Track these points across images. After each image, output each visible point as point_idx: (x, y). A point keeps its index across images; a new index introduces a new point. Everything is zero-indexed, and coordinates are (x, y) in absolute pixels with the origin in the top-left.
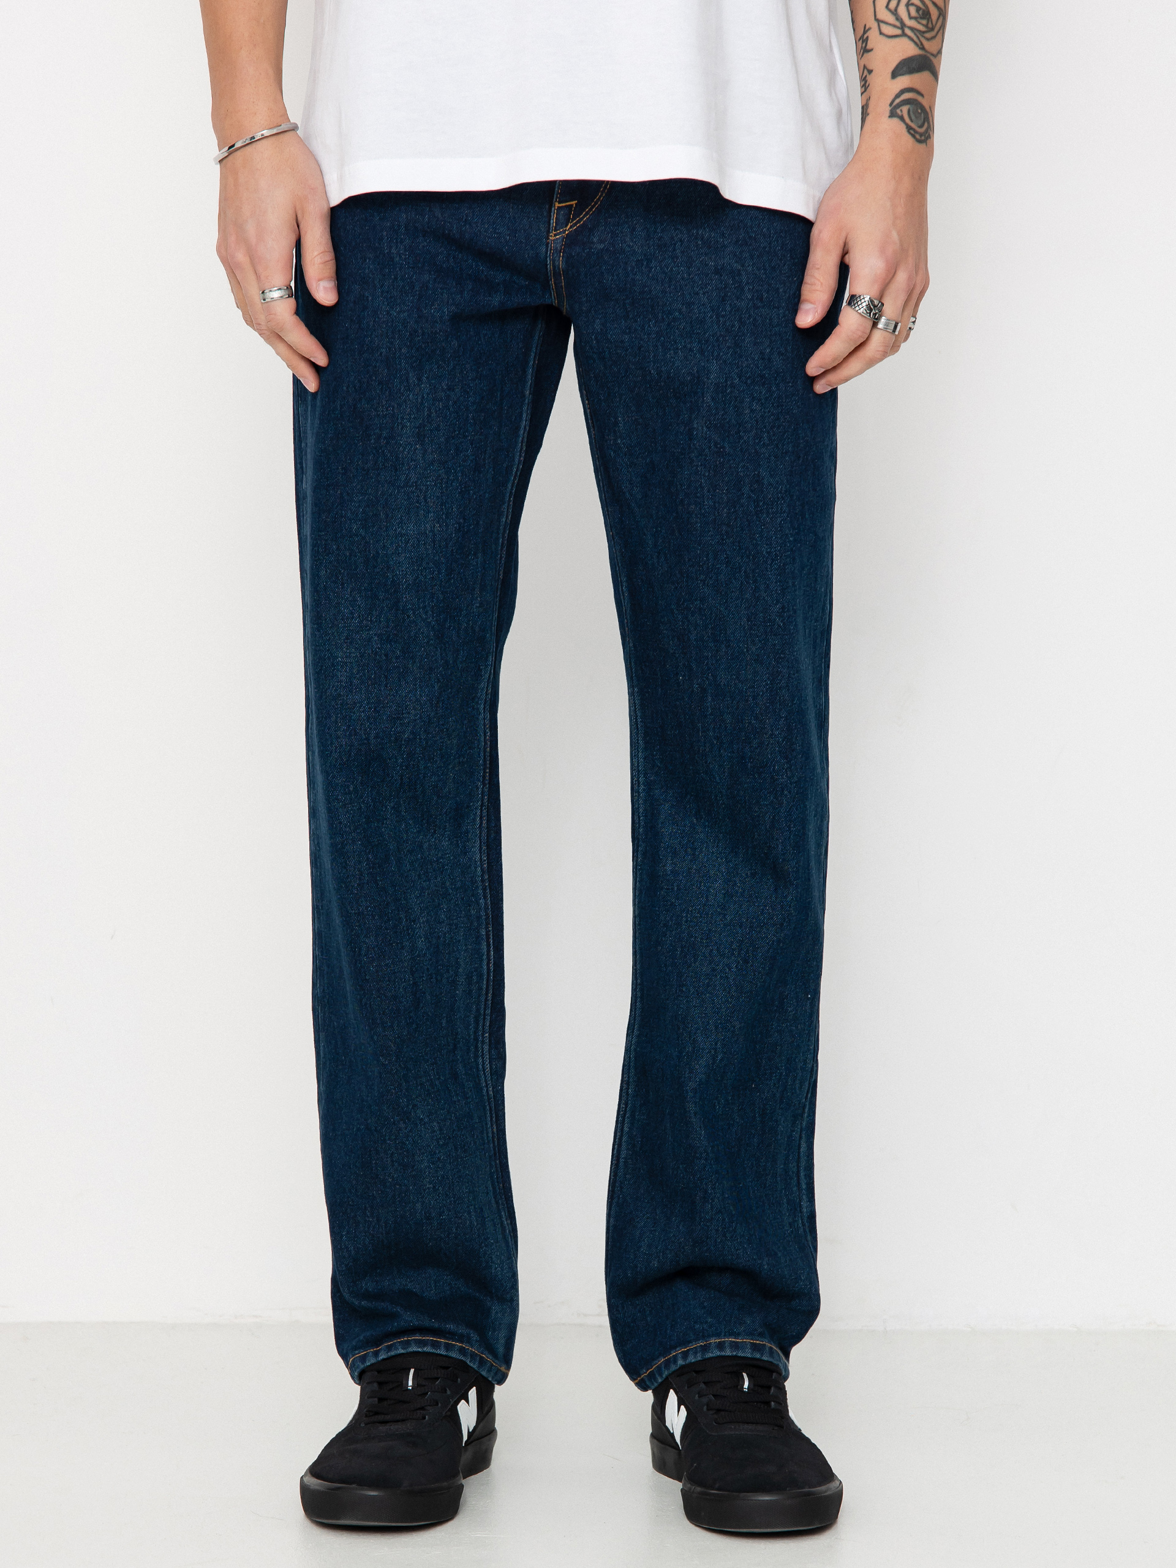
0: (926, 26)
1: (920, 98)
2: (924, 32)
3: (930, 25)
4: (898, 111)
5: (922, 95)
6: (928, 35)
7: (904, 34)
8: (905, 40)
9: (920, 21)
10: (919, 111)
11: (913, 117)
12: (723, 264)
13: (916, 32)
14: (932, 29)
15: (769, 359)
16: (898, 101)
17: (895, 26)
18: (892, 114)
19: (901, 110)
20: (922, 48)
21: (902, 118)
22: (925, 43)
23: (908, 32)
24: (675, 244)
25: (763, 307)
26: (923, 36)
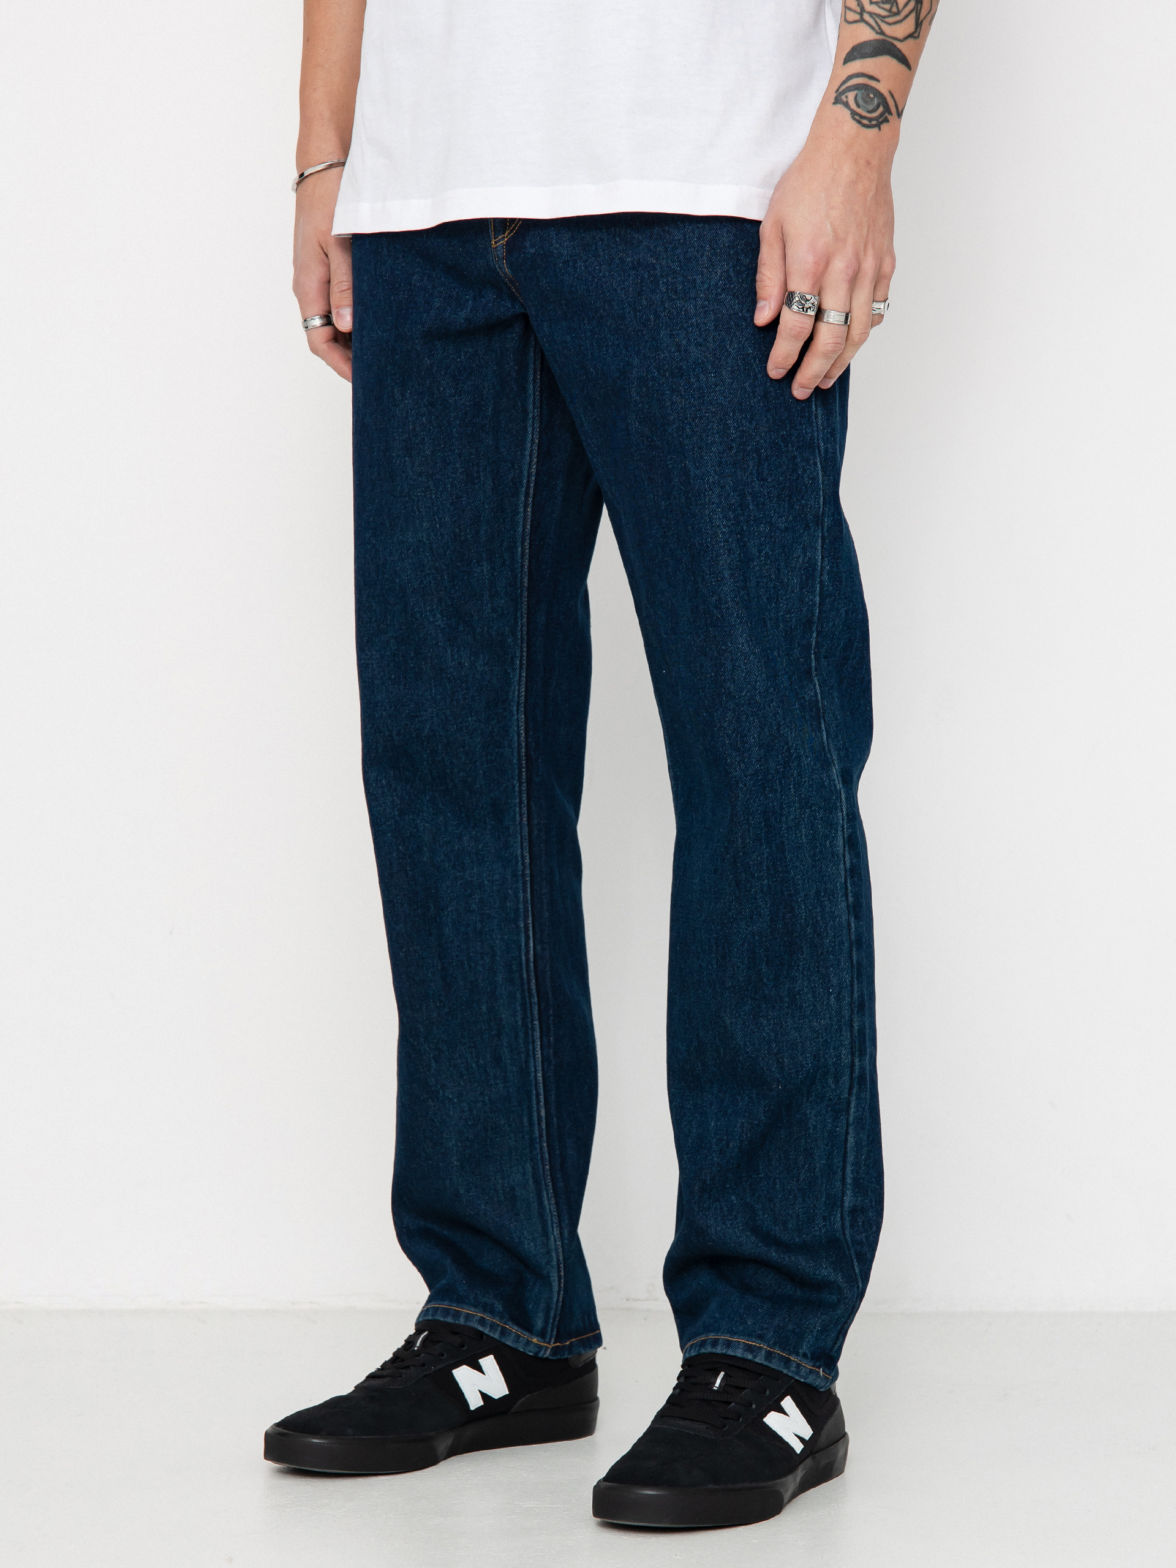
0: (890, 11)
1: (873, 83)
2: (885, 17)
3: (894, 9)
4: (843, 98)
5: (878, 80)
6: (890, 20)
7: (862, 20)
8: (862, 25)
9: (881, 5)
10: (872, 96)
11: (861, 102)
12: (639, 259)
13: (875, 17)
14: (898, 13)
15: (686, 351)
16: (844, 87)
17: (855, 12)
18: (837, 101)
19: (846, 97)
20: (882, 33)
21: (846, 105)
22: (884, 27)
23: (866, 17)
24: (597, 243)
25: (678, 299)
26: (882, 21)
